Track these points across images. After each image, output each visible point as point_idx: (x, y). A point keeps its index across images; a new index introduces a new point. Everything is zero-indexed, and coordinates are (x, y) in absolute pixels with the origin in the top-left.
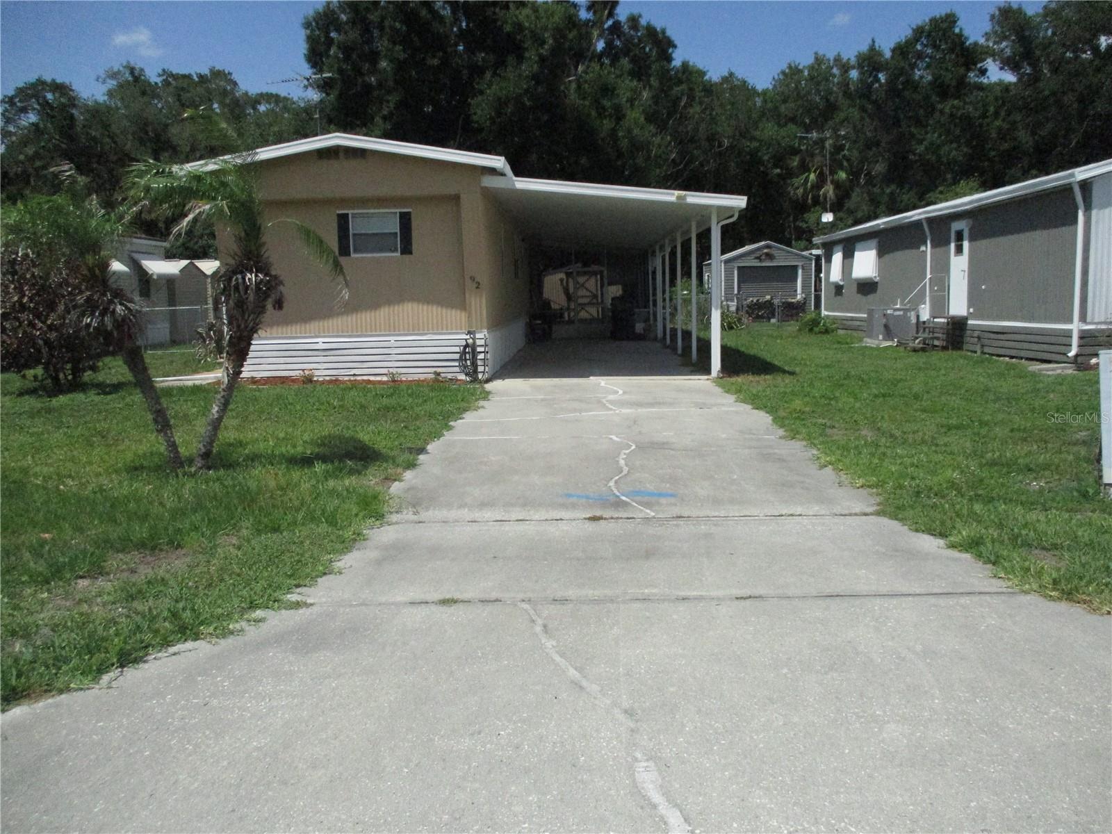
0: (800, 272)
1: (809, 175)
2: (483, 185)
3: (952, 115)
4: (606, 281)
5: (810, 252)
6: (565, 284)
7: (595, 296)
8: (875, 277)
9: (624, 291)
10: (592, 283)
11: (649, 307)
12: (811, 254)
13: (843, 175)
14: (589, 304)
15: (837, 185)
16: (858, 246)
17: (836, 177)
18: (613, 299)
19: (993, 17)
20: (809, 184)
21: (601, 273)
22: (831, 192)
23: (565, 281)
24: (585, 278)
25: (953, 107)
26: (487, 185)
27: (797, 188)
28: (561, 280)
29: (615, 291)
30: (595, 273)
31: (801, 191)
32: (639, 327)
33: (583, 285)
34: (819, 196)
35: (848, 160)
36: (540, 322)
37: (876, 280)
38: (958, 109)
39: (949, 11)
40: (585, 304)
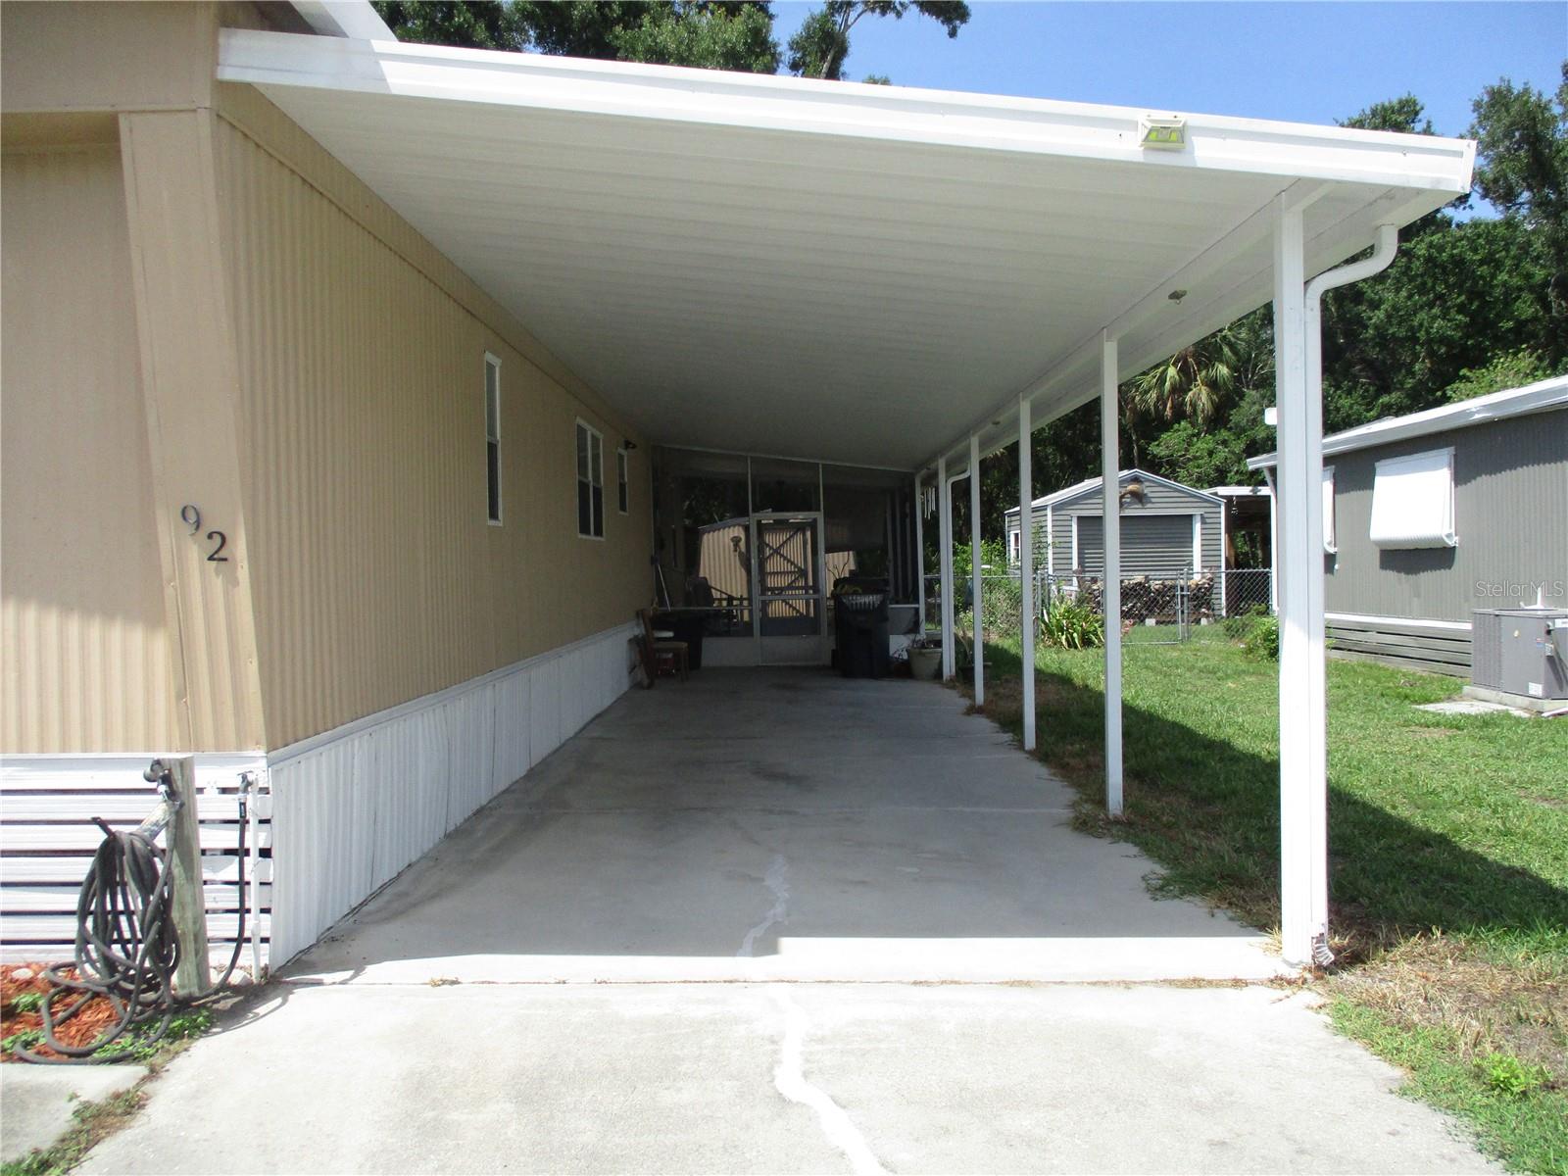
0: (1197, 527)
1: (1167, 369)
2: (228, 74)
3: (1429, 259)
4: (821, 546)
5: (1213, 490)
6: (743, 549)
7: (803, 573)
8: (1449, 536)
9: (859, 562)
10: (796, 549)
11: (917, 601)
12: (1216, 494)
13: (1223, 370)
14: (790, 587)
15: (1213, 384)
16: (1380, 466)
17: (1212, 373)
18: (837, 583)
19: (1477, 106)
20: (1168, 384)
21: (813, 525)
22: (1204, 397)
23: (742, 544)
24: (783, 537)
25: (1431, 245)
26: (249, 77)
27: (1146, 392)
28: (736, 541)
29: (840, 564)
30: (800, 528)
31: (1153, 395)
32: (899, 645)
33: (777, 551)
34: (1183, 403)
35: (1231, 346)
36: (670, 634)
37: (1451, 543)
38: (1441, 249)
39: (1404, 96)
40: (782, 589)
